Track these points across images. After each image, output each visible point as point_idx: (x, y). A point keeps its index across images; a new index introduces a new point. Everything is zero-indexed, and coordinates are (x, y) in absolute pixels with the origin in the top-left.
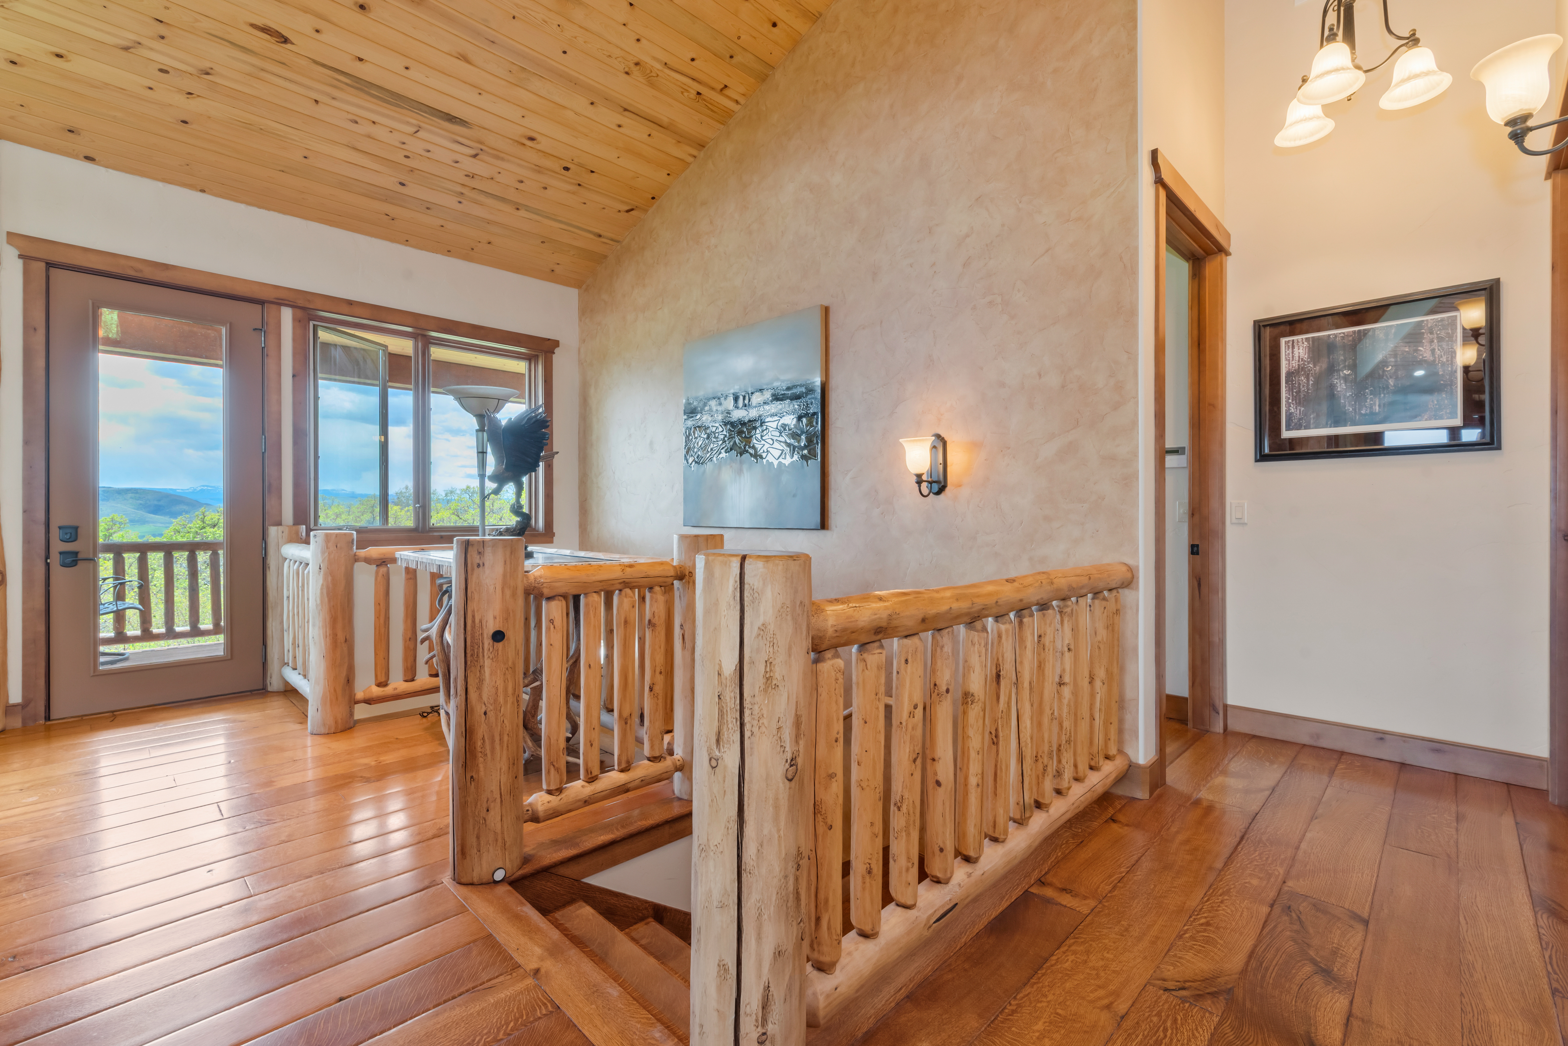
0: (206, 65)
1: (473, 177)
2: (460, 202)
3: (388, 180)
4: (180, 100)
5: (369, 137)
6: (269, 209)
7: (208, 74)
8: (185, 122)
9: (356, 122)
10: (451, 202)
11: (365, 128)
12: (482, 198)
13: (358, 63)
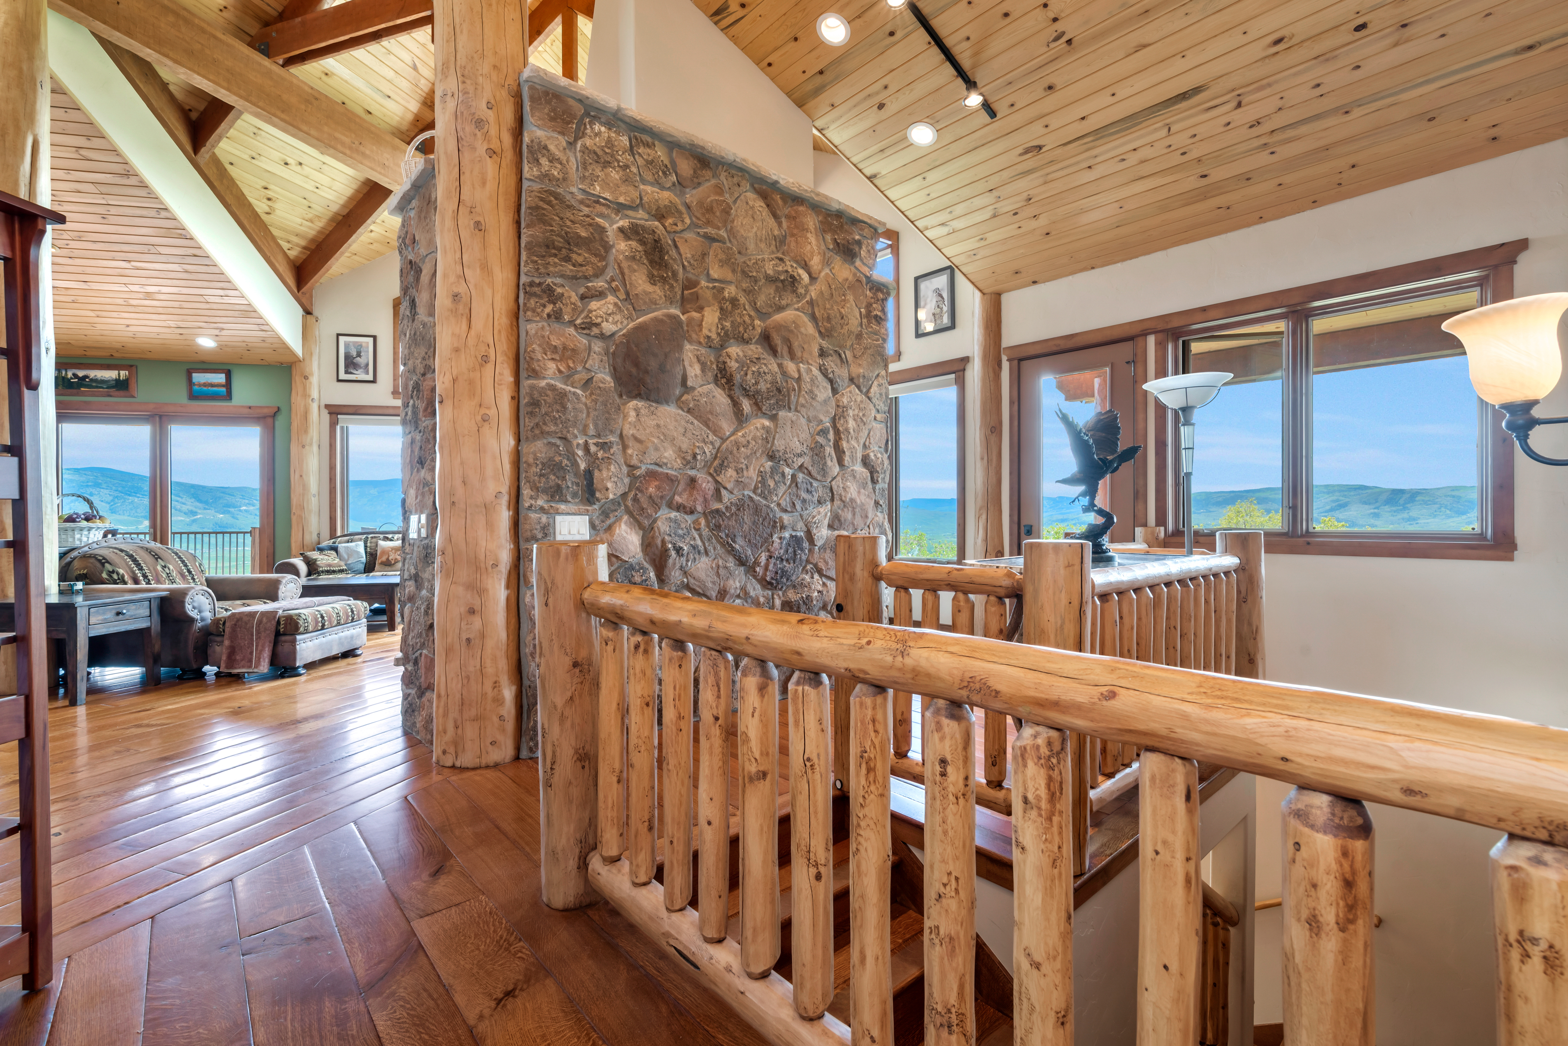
0: (1025, 195)
1: (1259, 123)
2: (1272, 153)
3: (1191, 182)
4: (1034, 224)
5: (1142, 162)
6: (1137, 257)
7: (1030, 199)
8: (1048, 234)
9: (1124, 160)
10: (1263, 158)
11: (1133, 159)
12: (1290, 133)
13: (1084, 122)
